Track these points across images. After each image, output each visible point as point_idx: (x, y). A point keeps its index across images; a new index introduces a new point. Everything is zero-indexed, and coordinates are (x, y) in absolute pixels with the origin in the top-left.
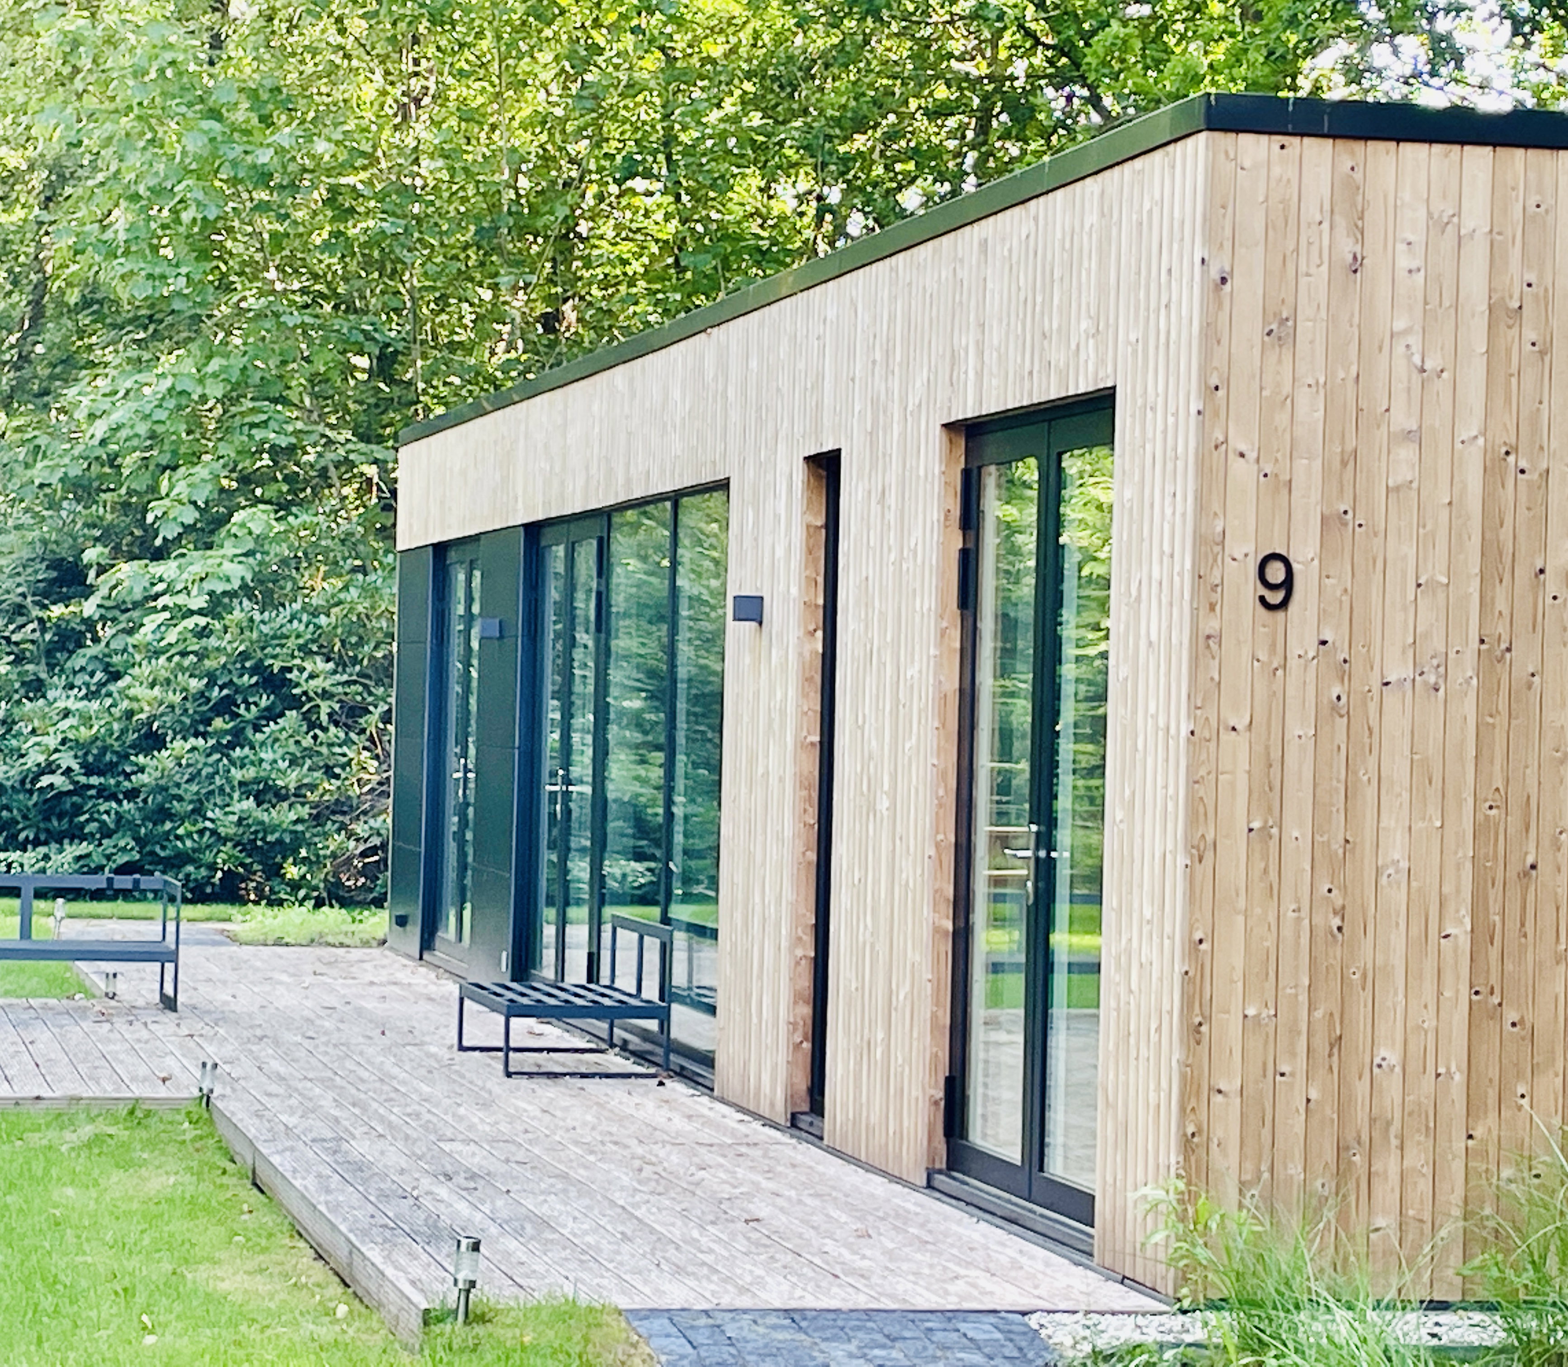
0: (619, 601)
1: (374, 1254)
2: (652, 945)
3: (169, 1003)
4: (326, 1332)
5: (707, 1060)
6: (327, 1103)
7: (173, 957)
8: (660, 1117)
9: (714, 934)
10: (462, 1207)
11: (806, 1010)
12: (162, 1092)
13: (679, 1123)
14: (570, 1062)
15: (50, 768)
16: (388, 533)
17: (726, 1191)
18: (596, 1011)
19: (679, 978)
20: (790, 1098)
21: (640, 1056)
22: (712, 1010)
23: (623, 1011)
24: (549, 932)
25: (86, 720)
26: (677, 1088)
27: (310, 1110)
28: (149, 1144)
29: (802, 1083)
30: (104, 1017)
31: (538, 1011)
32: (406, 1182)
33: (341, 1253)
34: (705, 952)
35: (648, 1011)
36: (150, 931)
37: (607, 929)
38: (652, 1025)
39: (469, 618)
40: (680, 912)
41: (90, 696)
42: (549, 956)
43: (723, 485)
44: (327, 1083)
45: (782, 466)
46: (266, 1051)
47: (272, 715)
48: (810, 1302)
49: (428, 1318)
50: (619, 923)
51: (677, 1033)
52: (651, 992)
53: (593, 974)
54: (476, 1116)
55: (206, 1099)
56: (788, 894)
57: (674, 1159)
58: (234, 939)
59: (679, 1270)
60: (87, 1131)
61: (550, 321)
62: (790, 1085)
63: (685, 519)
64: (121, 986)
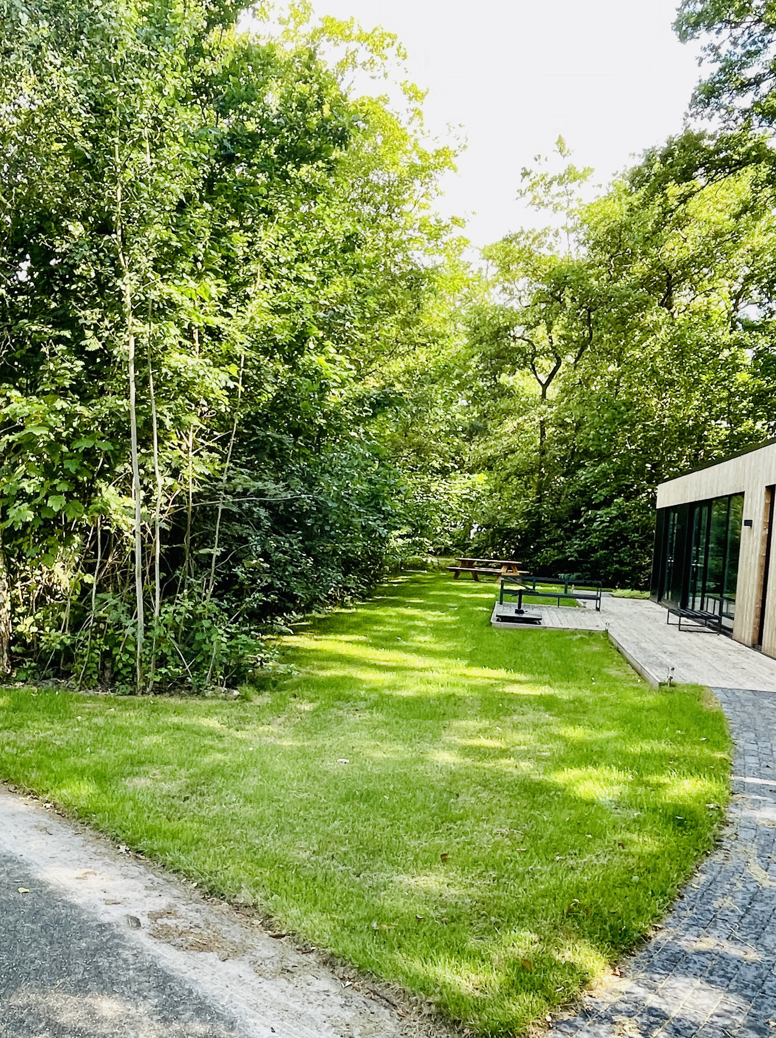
0: (713, 521)
1: (647, 668)
2: (718, 602)
3: (598, 609)
4: (635, 685)
5: (731, 630)
6: (635, 634)
7: (599, 599)
8: (718, 643)
9: (734, 601)
10: (669, 660)
11: (758, 620)
12: (597, 629)
13: (723, 645)
14: (695, 628)
15: (572, 556)
16: (654, 505)
17: (736, 661)
18: (702, 617)
19: (724, 610)
20: (753, 640)
21: (713, 629)
22: (733, 619)
23: (708, 618)
24: (691, 598)
25: (580, 546)
26: (722, 636)
27: (631, 635)
28: (594, 640)
29: (756, 637)
30: (583, 612)
31: (688, 617)
32: (654, 653)
33: (639, 668)
34: (731, 606)
35: (716, 618)
36: (594, 593)
37: (706, 599)
38: (717, 621)
39: (674, 525)
40: (726, 595)
41: (581, 540)
42: (690, 604)
43: (742, 494)
44: (635, 630)
45: (759, 490)
46: (621, 622)
47: (624, 546)
48: (758, 689)
49: (661, 684)
50: (708, 597)
51: (723, 623)
52: (717, 613)
53: (702, 608)
54: (672, 639)
55: (607, 631)
56: (755, 592)
57: (722, 653)
58: (613, 596)
59: (724, 679)
60: (579, 636)
61: (696, 456)
62: (753, 637)
63: (732, 503)
64: (587, 605)
